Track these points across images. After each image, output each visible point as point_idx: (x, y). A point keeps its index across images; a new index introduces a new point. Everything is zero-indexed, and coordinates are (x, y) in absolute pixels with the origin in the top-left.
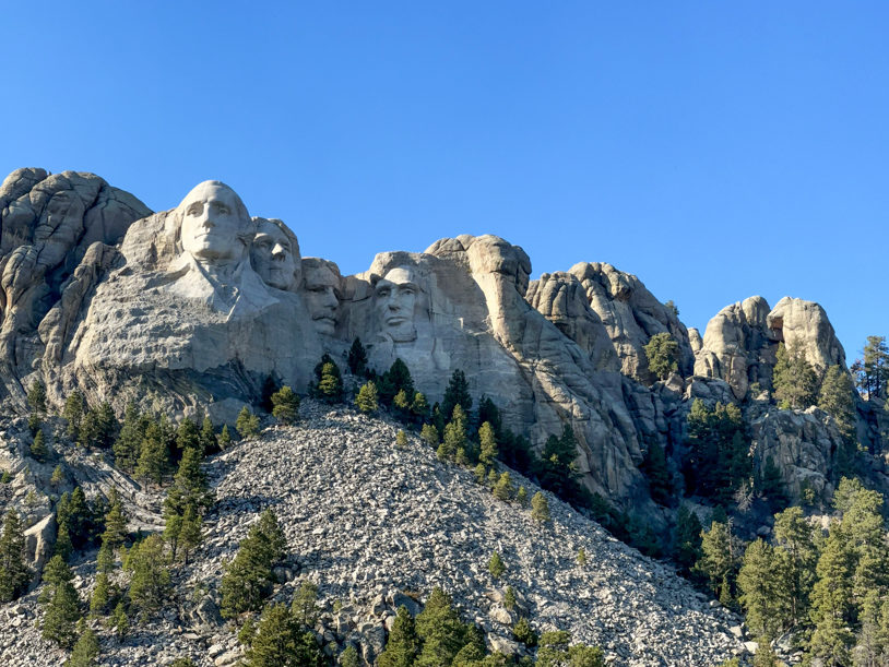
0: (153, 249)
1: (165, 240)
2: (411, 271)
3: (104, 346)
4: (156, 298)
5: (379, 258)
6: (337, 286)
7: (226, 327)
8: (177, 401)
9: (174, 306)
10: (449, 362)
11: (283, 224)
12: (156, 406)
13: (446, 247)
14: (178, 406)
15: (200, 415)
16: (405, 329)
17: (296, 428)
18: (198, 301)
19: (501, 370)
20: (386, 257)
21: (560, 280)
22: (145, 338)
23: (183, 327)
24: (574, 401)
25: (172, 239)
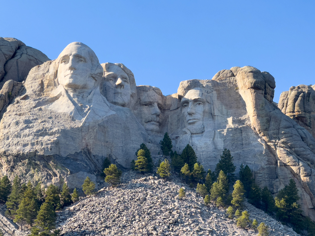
0: (42, 84)
1: (48, 78)
2: (201, 91)
3: (7, 142)
4: (40, 113)
5: (182, 84)
6: (160, 102)
7: (80, 129)
8: (48, 174)
9: (50, 118)
10: (223, 145)
11: (124, 66)
12: (36, 178)
13: (223, 75)
14: (49, 178)
15: (61, 182)
16: (197, 126)
17: (118, 189)
18: (65, 114)
19: (256, 147)
20: (185, 83)
21: (300, 90)
22: (31, 137)
23: (54, 130)
24: (301, 164)
25: (52, 77)
